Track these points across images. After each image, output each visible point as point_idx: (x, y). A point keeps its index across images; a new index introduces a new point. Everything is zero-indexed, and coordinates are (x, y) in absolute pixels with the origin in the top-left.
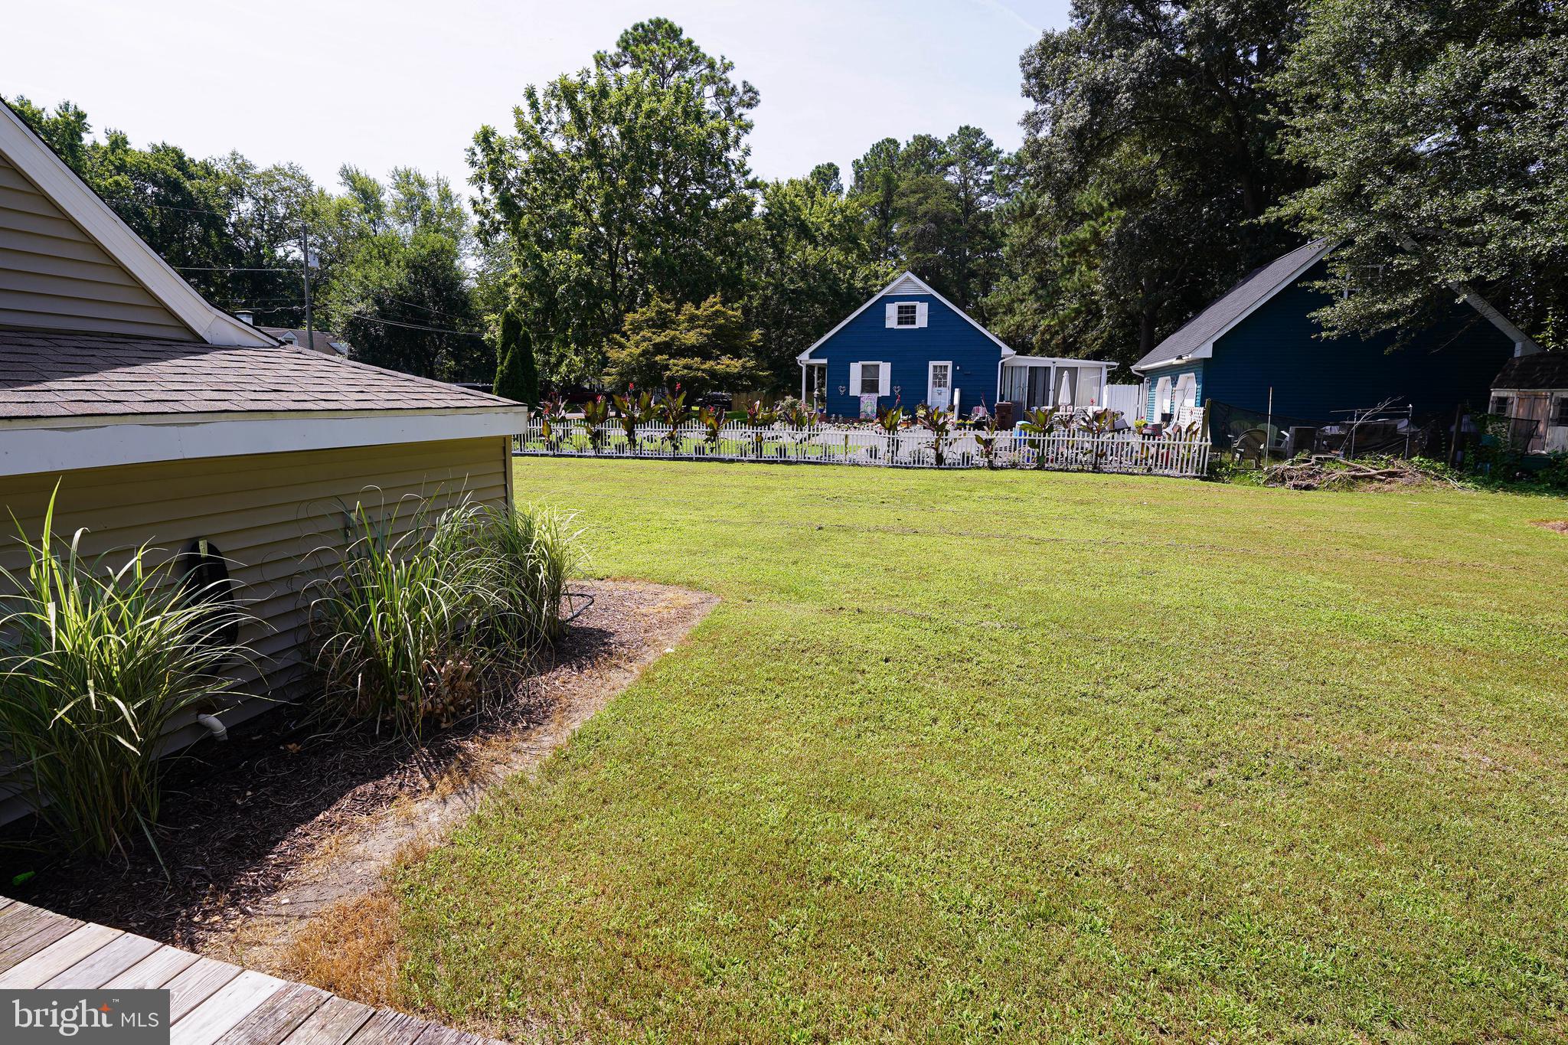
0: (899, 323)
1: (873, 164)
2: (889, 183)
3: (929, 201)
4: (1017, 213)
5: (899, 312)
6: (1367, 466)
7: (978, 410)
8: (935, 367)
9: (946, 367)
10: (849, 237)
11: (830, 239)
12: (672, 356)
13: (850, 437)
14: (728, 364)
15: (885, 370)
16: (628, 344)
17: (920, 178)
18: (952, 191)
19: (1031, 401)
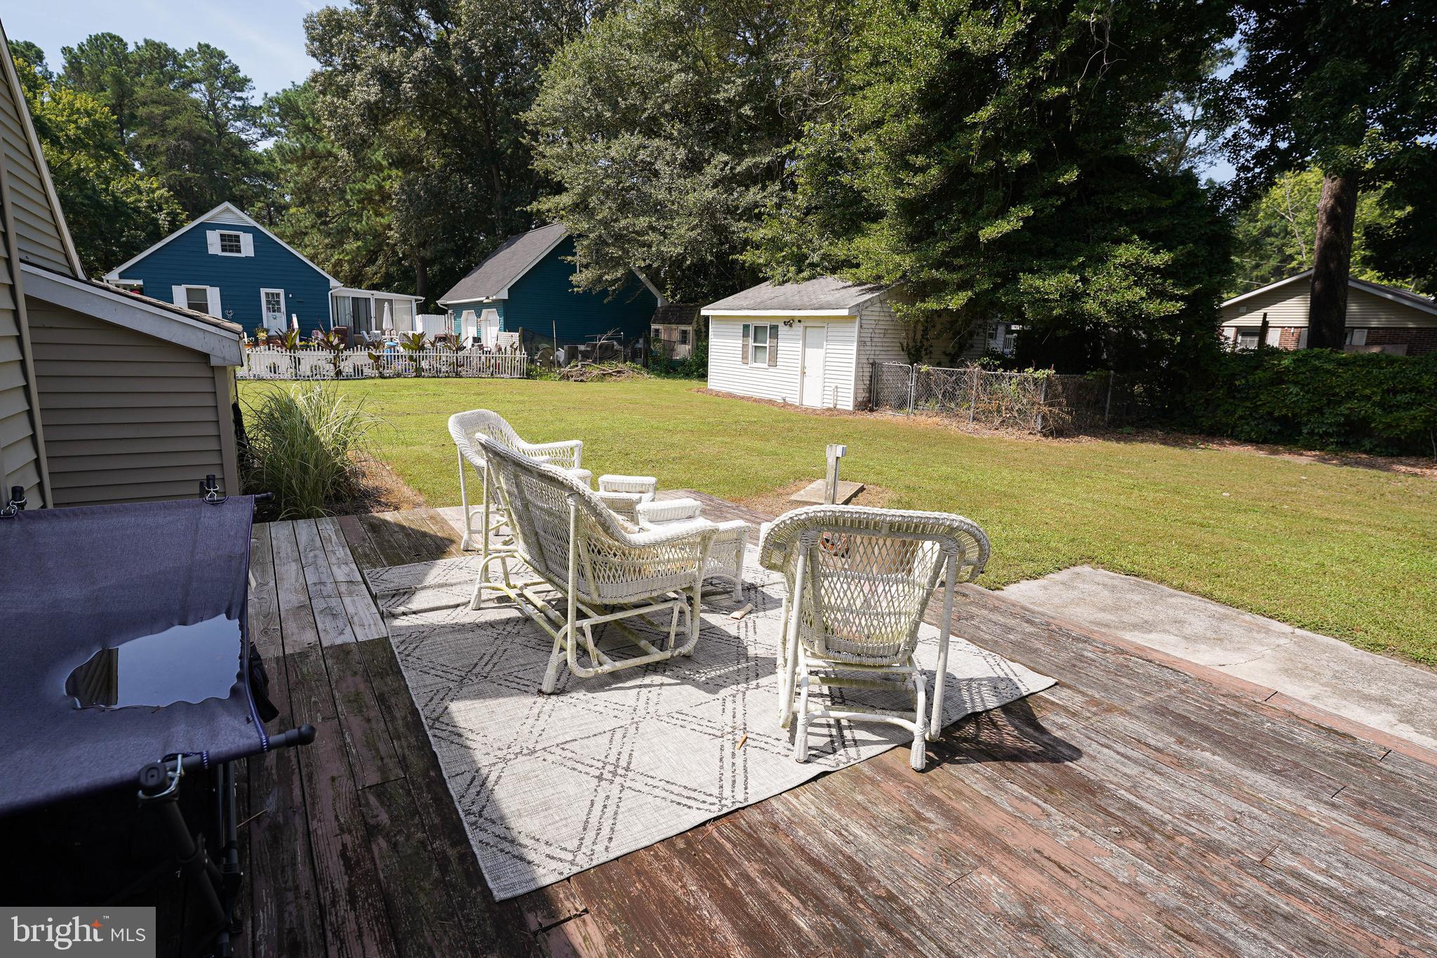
0: (223, 250)
3: (178, 117)
5: (222, 240)
6: (607, 367)
7: (317, 334)
11: (78, 143)
15: (214, 294)
17: (163, 89)
18: (200, 110)
19: (357, 326)
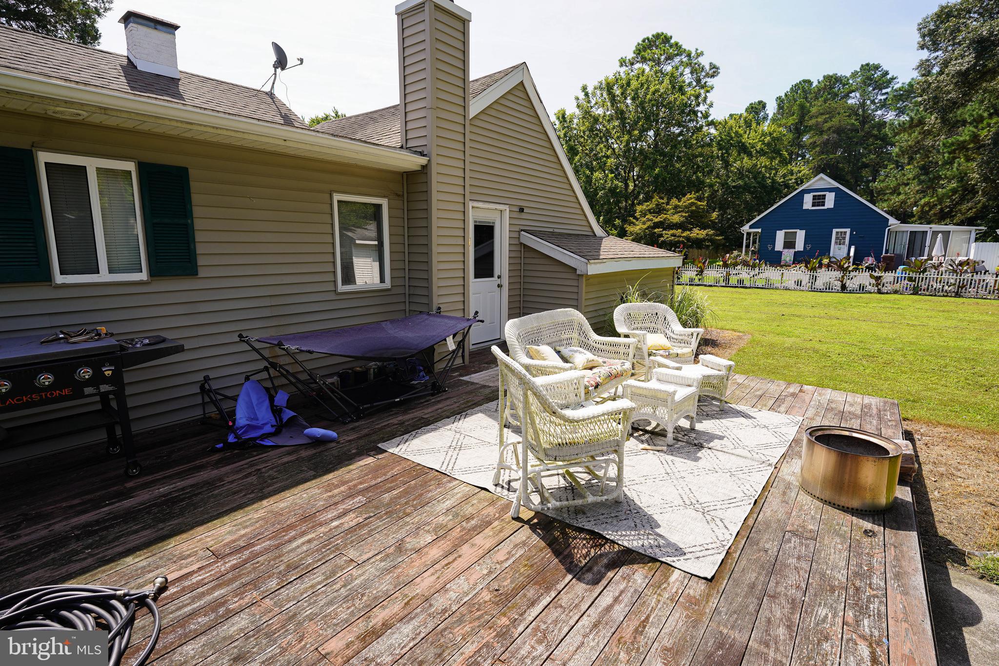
0: (813, 206)
1: (791, 98)
2: (804, 112)
3: (834, 120)
4: (907, 125)
5: (813, 199)
7: (868, 260)
8: (837, 233)
9: (845, 233)
10: (775, 150)
11: (762, 153)
12: (664, 229)
13: (785, 275)
14: (697, 233)
15: (801, 235)
16: (637, 223)
17: (827, 104)
18: (852, 111)
19: (911, 253)
